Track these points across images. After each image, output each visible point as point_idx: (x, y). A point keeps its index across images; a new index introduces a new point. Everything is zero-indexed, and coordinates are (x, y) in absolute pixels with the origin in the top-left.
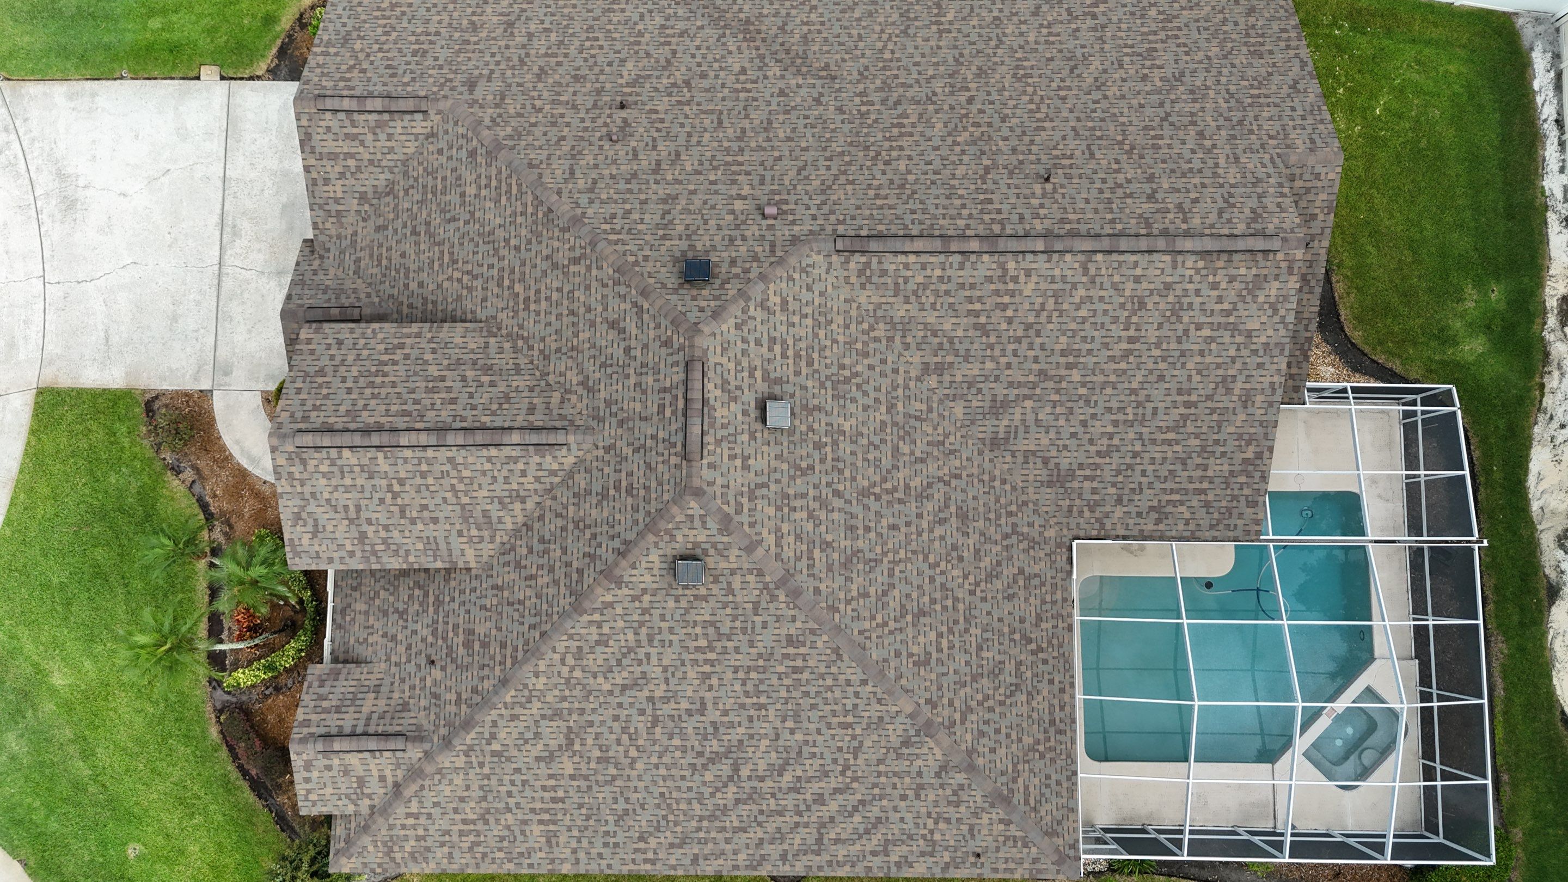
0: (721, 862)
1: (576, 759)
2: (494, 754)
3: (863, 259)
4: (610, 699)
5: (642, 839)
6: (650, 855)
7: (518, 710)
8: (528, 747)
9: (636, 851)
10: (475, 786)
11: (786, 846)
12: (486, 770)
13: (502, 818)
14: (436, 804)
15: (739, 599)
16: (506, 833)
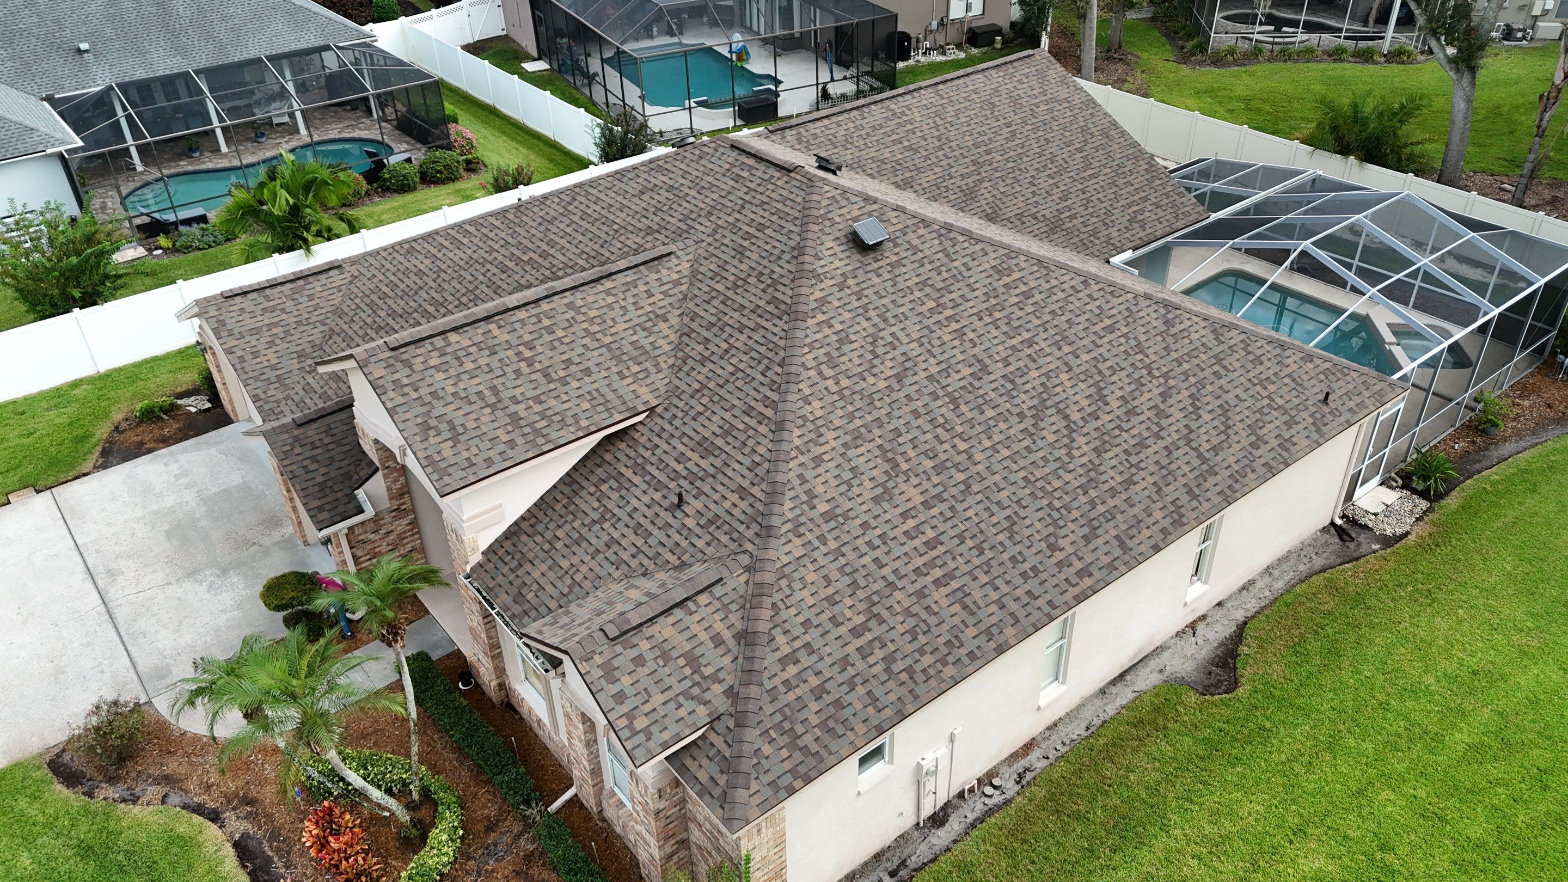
0: (1146, 533)
1: (915, 481)
2: (828, 516)
3: (794, 132)
4: (895, 396)
5: (1053, 548)
6: (1078, 565)
7: (817, 451)
8: (856, 490)
9: (1060, 564)
10: (835, 575)
11: (1183, 481)
12: (833, 545)
13: (890, 601)
14: (806, 624)
15: (927, 252)
16: (912, 622)
